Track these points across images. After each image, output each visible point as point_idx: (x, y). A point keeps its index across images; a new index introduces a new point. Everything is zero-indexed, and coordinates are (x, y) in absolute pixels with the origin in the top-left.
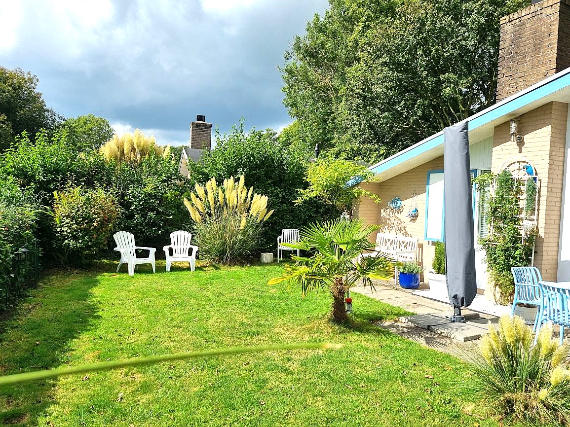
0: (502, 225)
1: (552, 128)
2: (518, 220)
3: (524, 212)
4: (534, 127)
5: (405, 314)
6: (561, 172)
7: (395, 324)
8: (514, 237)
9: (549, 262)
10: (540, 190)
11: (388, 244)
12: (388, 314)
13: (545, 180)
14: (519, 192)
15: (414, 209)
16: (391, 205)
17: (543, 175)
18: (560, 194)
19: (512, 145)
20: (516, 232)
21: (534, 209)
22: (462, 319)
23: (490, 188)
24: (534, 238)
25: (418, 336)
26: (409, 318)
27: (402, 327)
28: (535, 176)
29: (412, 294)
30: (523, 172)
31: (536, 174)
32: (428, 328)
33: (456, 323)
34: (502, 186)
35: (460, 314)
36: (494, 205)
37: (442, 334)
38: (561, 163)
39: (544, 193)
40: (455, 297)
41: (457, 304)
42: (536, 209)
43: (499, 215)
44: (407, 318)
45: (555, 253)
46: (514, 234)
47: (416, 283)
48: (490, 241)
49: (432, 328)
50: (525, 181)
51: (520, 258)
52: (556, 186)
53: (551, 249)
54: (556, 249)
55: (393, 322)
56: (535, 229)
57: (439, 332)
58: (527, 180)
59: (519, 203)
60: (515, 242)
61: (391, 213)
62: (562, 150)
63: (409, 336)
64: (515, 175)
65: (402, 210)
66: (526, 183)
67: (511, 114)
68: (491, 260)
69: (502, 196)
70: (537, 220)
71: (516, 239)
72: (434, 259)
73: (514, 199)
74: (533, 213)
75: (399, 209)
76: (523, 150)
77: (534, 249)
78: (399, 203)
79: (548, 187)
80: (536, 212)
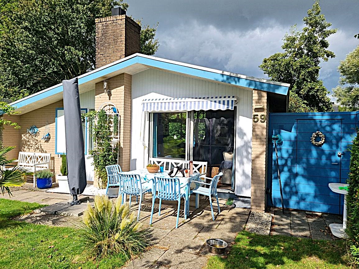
0: (102, 142)
1: (125, 87)
2: (110, 138)
3: (113, 134)
4: (116, 86)
5: (39, 207)
6: (130, 112)
7: (31, 216)
8: (108, 148)
9: (126, 161)
10: (120, 122)
11: (28, 159)
12: (26, 210)
13: (122, 116)
14: (110, 122)
15: (47, 134)
16: (29, 131)
17: (121, 113)
18: (130, 124)
19: (105, 95)
20: (109, 145)
21: (118, 132)
22: (78, 202)
23: (95, 120)
24: (118, 148)
25: (47, 220)
26: (42, 209)
27: (36, 217)
28: (117, 113)
29: (46, 192)
30: (112, 111)
31: (118, 112)
32: (55, 213)
33: (74, 206)
34: (101, 119)
35: (77, 199)
36: (97, 130)
37: (65, 215)
38: (130, 107)
39: (122, 123)
40: (73, 189)
41: (75, 193)
42: (119, 132)
43: (100, 136)
44: (40, 210)
45: (129, 156)
46: (108, 147)
47: (50, 184)
48: (95, 152)
49: (58, 213)
50: (113, 116)
51: (112, 160)
52: (128, 119)
53: (127, 154)
54: (129, 153)
55: (29, 215)
56: (119, 143)
57: (62, 214)
58: (114, 116)
59: (110, 129)
60: (109, 151)
61: (30, 137)
62: (130, 100)
63: (40, 222)
64: (108, 113)
65: (38, 135)
66: (113, 117)
67: (103, 77)
68: (96, 163)
69: (101, 125)
70: (120, 138)
71: (109, 150)
72: (61, 166)
73: (108, 126)
74: (117, 135)
75: (36, 134)
76: (111, 98)
77: (118, 154)
78: (36, 130)
79: (124, 120)
80: (119, 134)
